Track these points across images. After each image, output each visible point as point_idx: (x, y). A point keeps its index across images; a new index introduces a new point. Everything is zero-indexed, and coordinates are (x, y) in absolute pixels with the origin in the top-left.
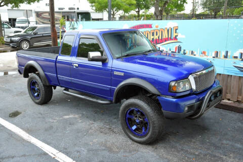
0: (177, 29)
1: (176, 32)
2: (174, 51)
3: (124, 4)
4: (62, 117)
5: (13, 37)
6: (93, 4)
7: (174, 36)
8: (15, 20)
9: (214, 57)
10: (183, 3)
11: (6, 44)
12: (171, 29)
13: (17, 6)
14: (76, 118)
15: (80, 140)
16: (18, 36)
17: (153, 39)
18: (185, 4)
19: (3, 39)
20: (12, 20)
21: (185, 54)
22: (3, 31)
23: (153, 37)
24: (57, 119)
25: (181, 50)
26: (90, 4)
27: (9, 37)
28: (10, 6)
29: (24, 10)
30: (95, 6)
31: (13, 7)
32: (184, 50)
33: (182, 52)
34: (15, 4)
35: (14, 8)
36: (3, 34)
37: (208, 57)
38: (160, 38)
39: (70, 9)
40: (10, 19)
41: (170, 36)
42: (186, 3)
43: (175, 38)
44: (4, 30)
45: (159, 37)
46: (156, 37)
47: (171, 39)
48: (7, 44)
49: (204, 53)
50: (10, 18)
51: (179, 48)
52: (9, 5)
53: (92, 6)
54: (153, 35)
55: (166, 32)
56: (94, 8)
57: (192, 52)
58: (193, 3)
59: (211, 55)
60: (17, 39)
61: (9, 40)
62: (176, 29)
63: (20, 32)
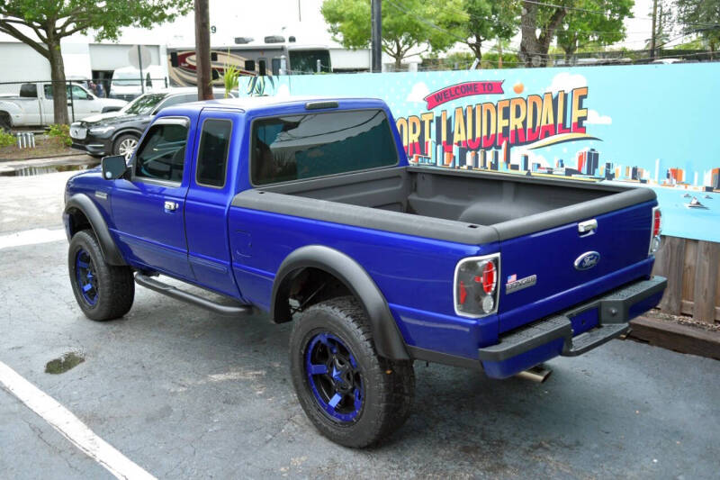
0: (585, 97)
1: (580, 107)
2: (576, 168)
3: (432, 21)
4: (204, 376)
5: (96, 124)
6: (338, 25)
7: (575, 120)
8: (108, 75)
9: (709, 189)
10: (621, 18)
11: (73, 146)
12: (566, 96)
13: (112, 35)
14: (247, 383)
15: (250, 459)
16: (110, 121)
17: (506, 129)
18: (626, 20)
19: (67, 132)
20: (101, 75)
21: (610, 176)
22: (69, 108)
23: (505, 123)
24: (189, 382)
25: (596, 166)
26: (329, 26)
27: (84, 125)
28: (92, 33)
29: (132, 46)
30: (341, 30)
31: (101, 36)
32: (608, 165)
33: (600, 171)
34: (107, 27)
35: (105, 41)
36: (70, 115)
37: (690, 188)
38: (529, 125)
39: (268, 40)
40: (95, 74)
41: (560, 120)
42: (631, 16)
43: (579, 126)
44: (71, 105)
45: (524, 123)
46: (515, 123)
47: (564, 129)
48: (79, 145)
49: (675, 174)
50: (97, 68)
51: (593, 159)
52: (90, 31)
53: (335, 31)
54: (506, 116)
55: (548, 105)
56: (340, 37)
57: (635, 171)
58: (654, 15)
59: (700, 182)
60: (104, 130)
61: (82, 135)
62: (582, 98)
63: (117, 109)
